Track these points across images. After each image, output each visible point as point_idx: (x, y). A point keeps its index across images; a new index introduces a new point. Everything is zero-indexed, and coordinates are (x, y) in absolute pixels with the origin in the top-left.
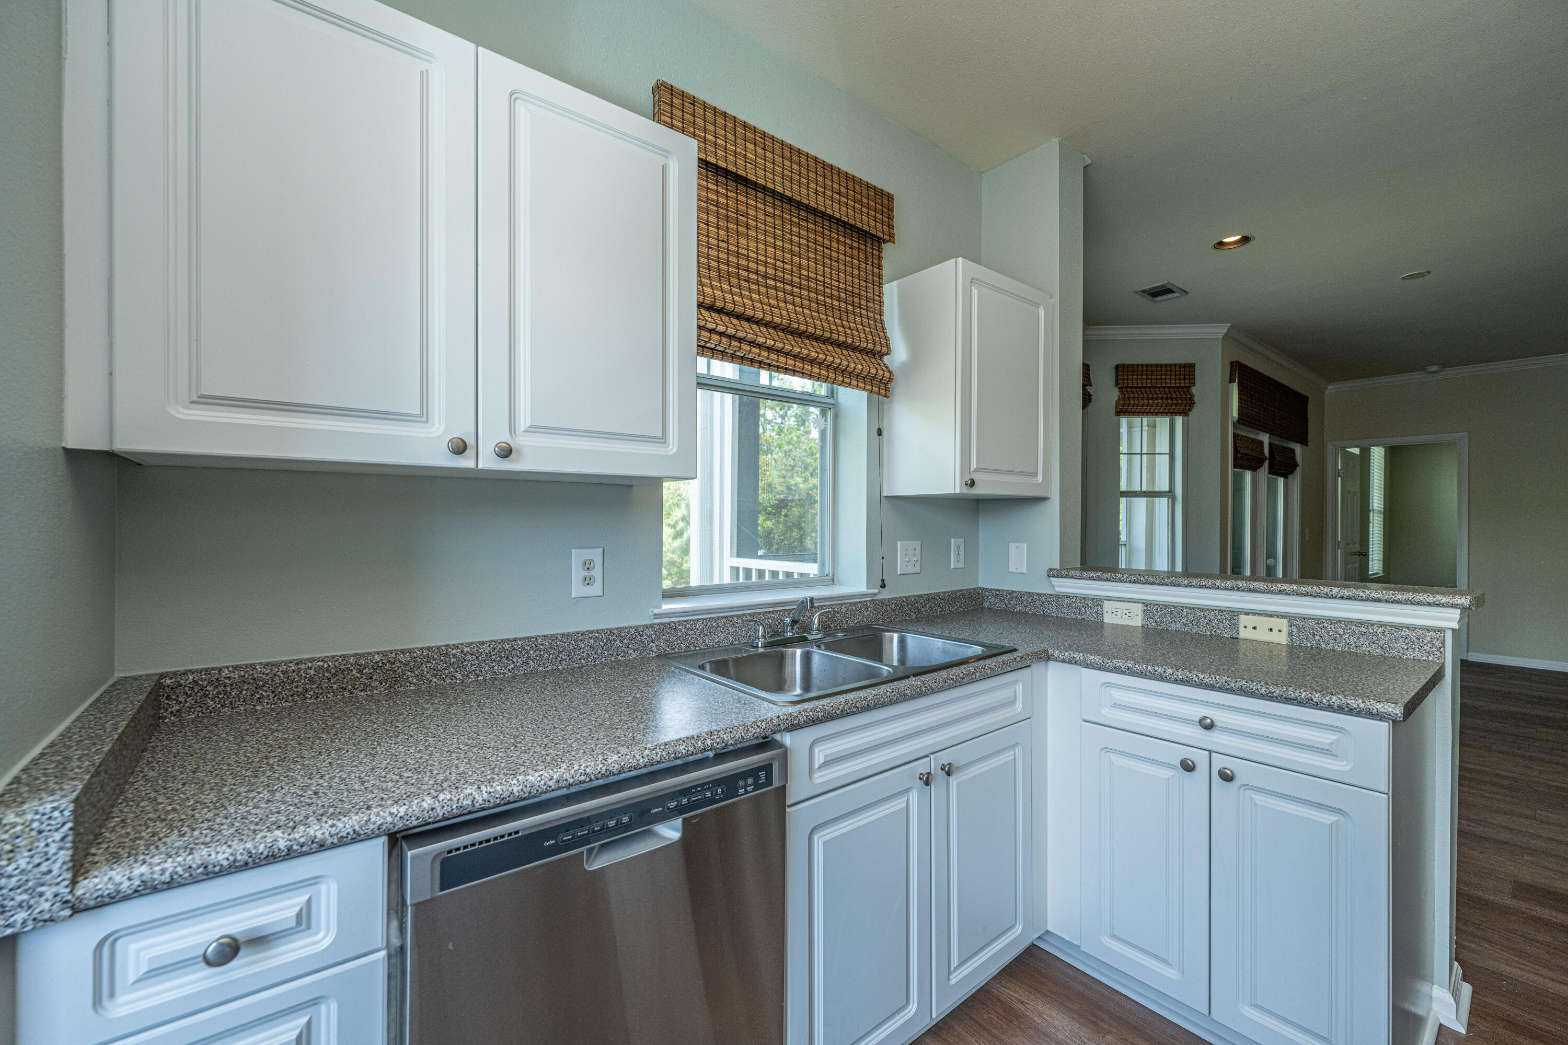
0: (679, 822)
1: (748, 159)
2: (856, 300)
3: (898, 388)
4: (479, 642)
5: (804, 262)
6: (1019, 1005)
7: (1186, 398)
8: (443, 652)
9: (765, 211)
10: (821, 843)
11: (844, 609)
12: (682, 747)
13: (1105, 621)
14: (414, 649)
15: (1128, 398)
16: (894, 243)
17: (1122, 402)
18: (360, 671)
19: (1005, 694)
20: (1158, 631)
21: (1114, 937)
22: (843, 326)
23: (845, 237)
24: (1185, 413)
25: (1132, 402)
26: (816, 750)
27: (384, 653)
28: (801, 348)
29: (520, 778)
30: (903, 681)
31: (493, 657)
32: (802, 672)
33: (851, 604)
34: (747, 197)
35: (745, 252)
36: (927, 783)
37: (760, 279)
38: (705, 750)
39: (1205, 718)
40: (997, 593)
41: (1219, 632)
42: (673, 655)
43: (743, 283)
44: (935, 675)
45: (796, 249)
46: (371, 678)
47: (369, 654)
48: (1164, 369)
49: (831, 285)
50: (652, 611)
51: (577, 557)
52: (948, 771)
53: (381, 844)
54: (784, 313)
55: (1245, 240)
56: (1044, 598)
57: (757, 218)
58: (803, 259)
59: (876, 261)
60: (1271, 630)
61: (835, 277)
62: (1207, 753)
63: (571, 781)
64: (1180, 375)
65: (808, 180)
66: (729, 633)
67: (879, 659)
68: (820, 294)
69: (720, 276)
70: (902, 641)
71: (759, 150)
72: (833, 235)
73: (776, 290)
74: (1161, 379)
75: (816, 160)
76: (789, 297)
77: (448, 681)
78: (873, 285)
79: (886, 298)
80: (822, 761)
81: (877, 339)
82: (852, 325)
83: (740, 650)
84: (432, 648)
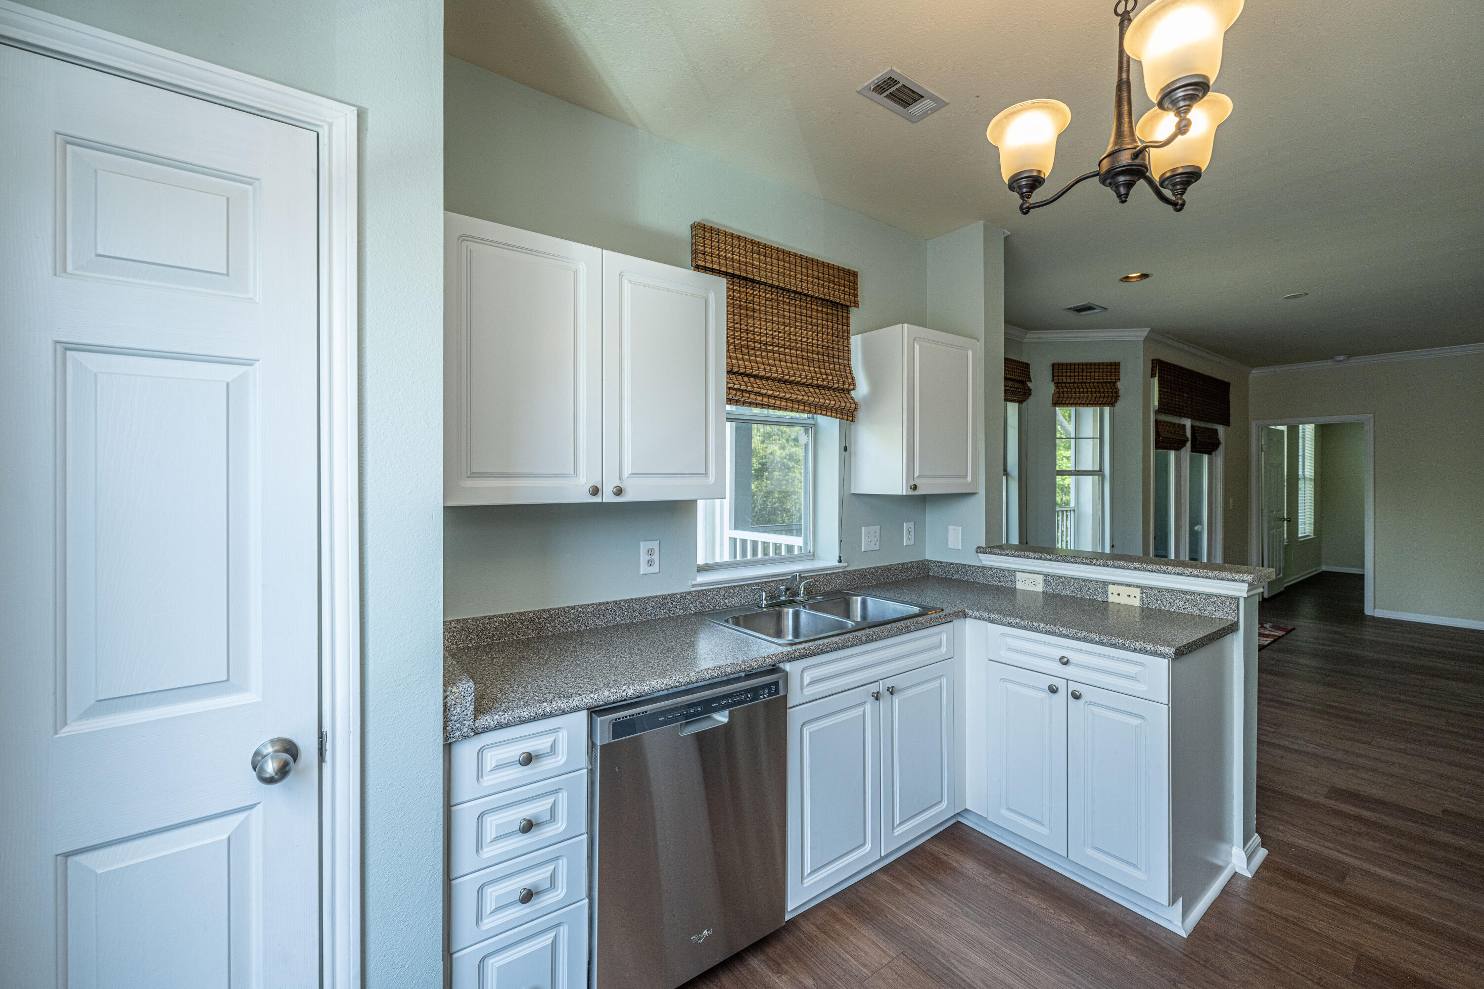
0: (727, 712)
1: (755, 265)
2: (831, 352)
3: (861, 415)
4: (586, 605)
5: (793, 330)
6: (944, 857)
7: (1112, 392)
8: (566, 610)
9: (766, 297)
10: (808, 732)
11: (822, 579)
12: (729, 669)
13: (1017, 587)
14: (550, 609)
15: (1063, 392)
16: (858, 307)
17: (1058, 395)
18: (522, 623)
19: (934, 640)
20: (1054, 596)
21: (1009, 809)
22: (821, 373)
23: (822, 307)
24: (1112, 404)
25: (1066, 395)
26: (805, 675)
27: (535, 612)
28: (791, 393)
29: (648, 682)
30: (861, 631)
31: (595, 615)
32: (793, 625)
33: (827, 574)
34: (753, 290)
35: (752, 329)
36: (877, 699)
37: (762, 347)
38: (741, 671)
39: (1063, 657)
40: (940, 564)
41: (1095, 597)
42: (706, 613)
43: (751, 352)
44: (882, 627)
45: (787, 321)
46: (528, 628)
47: (526, 612)
48: (1093, 367)
49: (812, 344)
50: (691, 583)
51: (644, 546)
52: (892, 691)
53: (584, 714)
54: (779, 369)
55: (1144, 276)
56: (973, 569)
57: (760, 303)
58: (792, 327)
59: (845, 321)
60: (1129, 596)
61: (815, 337)
62: (1065, 680)
63: (672, 685)
64: (1107, 372)
65: (796, 272)
66: (741, 597)
67: (848, 616)
68: (804, 352)
69: (735, 349)
70: (864, 603)
71: (762, 257)
72: (813, 306)
73: (774, 353)
74: (1091, 376)
75: (801, 258)
76: (782, 357)
77: (569, 630)
78: (843, 339)
79: (852, 347)
80: (809, 681)
81: (846, 380)
82: (828, 371)
83: (750, 610)
84: (560, 608)
